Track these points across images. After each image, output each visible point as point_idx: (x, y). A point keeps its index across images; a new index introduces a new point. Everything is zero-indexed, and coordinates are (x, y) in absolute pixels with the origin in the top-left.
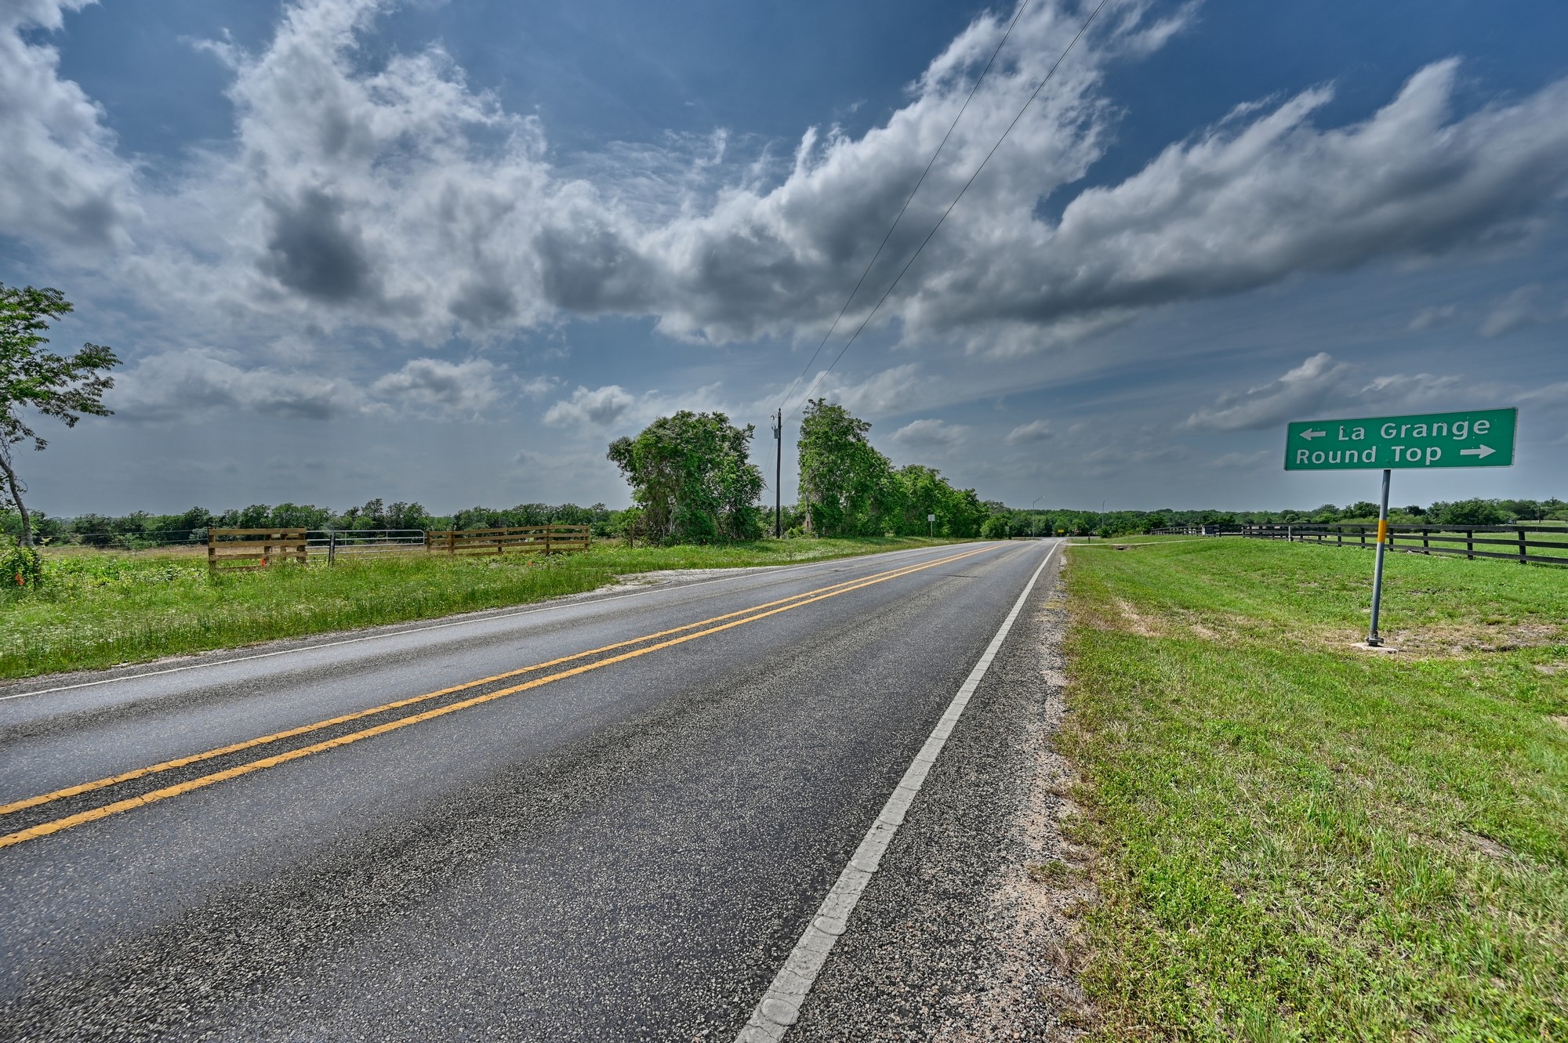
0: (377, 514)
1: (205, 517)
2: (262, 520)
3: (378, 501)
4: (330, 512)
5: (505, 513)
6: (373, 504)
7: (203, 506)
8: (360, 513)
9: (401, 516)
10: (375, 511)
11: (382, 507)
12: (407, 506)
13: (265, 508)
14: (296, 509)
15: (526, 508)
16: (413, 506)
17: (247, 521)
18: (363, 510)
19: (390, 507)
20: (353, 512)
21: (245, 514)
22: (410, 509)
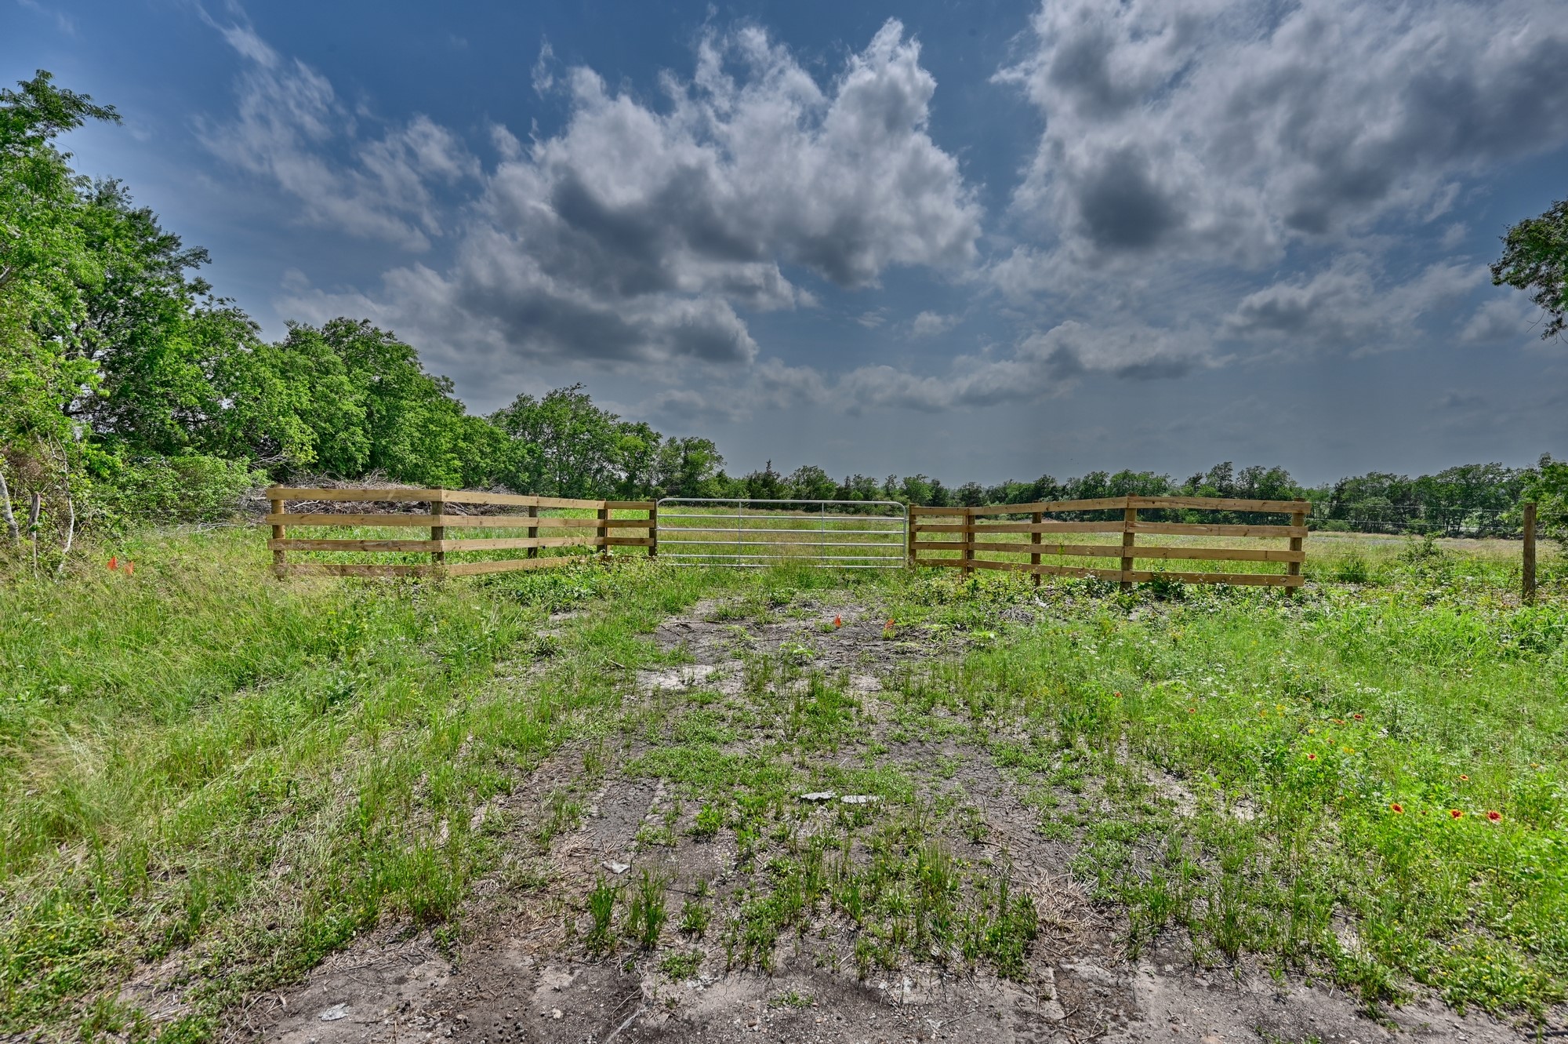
0: (1224, 483)
1: (1051, 485)
2: (1100, 489)
3: (1226, 464)
4: (1169, 480)
5: (1425, 482)
6: (1220, 469)
7: (1050, 474)
8: (1203, 481)
9: (1256, 486)
10: (1223, 478)
11: (1232, 473)
12: (1265, 472)
13: (1103, 475)
14: (1133, 477)
15: (1464, 472)
16: (1274, 471)
17: (1087, 490)
18: (1208, 477)
19: (1242, 473)
20: (1195, 480)
21: (1085, 483)
22: (1269, 476)
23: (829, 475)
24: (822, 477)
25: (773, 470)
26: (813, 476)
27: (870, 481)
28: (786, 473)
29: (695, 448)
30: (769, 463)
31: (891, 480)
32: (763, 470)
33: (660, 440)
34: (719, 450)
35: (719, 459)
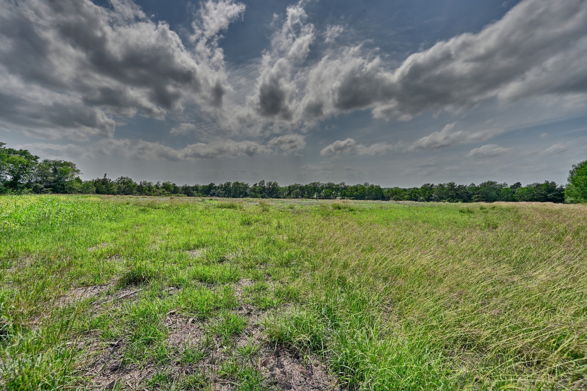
0: (263, 186)
3: (263, 181)
4: (249, 185)
7: (213, 182)
8: (258, 185)
11: (265, 183)
19: (267, 183)
20: (256, 185)
21: (225, 185)
22: (274, 184)
23: (134, 180)
24: (130, 181)
25: (107, 177)
26: (126, 181)
27: (150, 183)
28: (113, 178)
29: (62, 165)
30: (105, 175)
31: (158, 183)
32: (102, 178)
33: (38, 160)
34: (78, 167)
35: (78, 171)
